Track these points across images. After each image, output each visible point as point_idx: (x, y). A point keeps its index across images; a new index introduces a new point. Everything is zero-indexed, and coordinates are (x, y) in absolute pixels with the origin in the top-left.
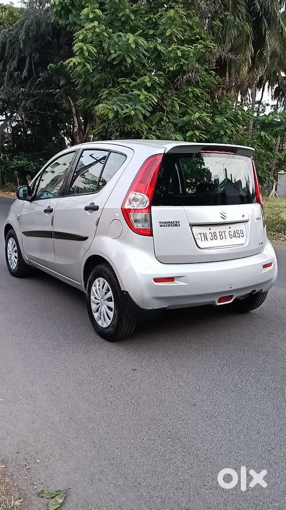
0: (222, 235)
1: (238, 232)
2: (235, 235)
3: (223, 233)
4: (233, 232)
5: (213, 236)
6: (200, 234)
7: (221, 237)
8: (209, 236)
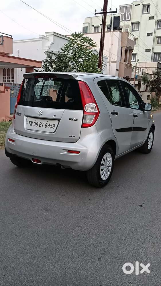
0: (41, 125)
1: (52, 125)
2: (49, 126)
3: (42, 124)
4: (48, 124)
5: (36, 124)
6: (30, 121)
7: (40, 125)
8: (34, 124)
